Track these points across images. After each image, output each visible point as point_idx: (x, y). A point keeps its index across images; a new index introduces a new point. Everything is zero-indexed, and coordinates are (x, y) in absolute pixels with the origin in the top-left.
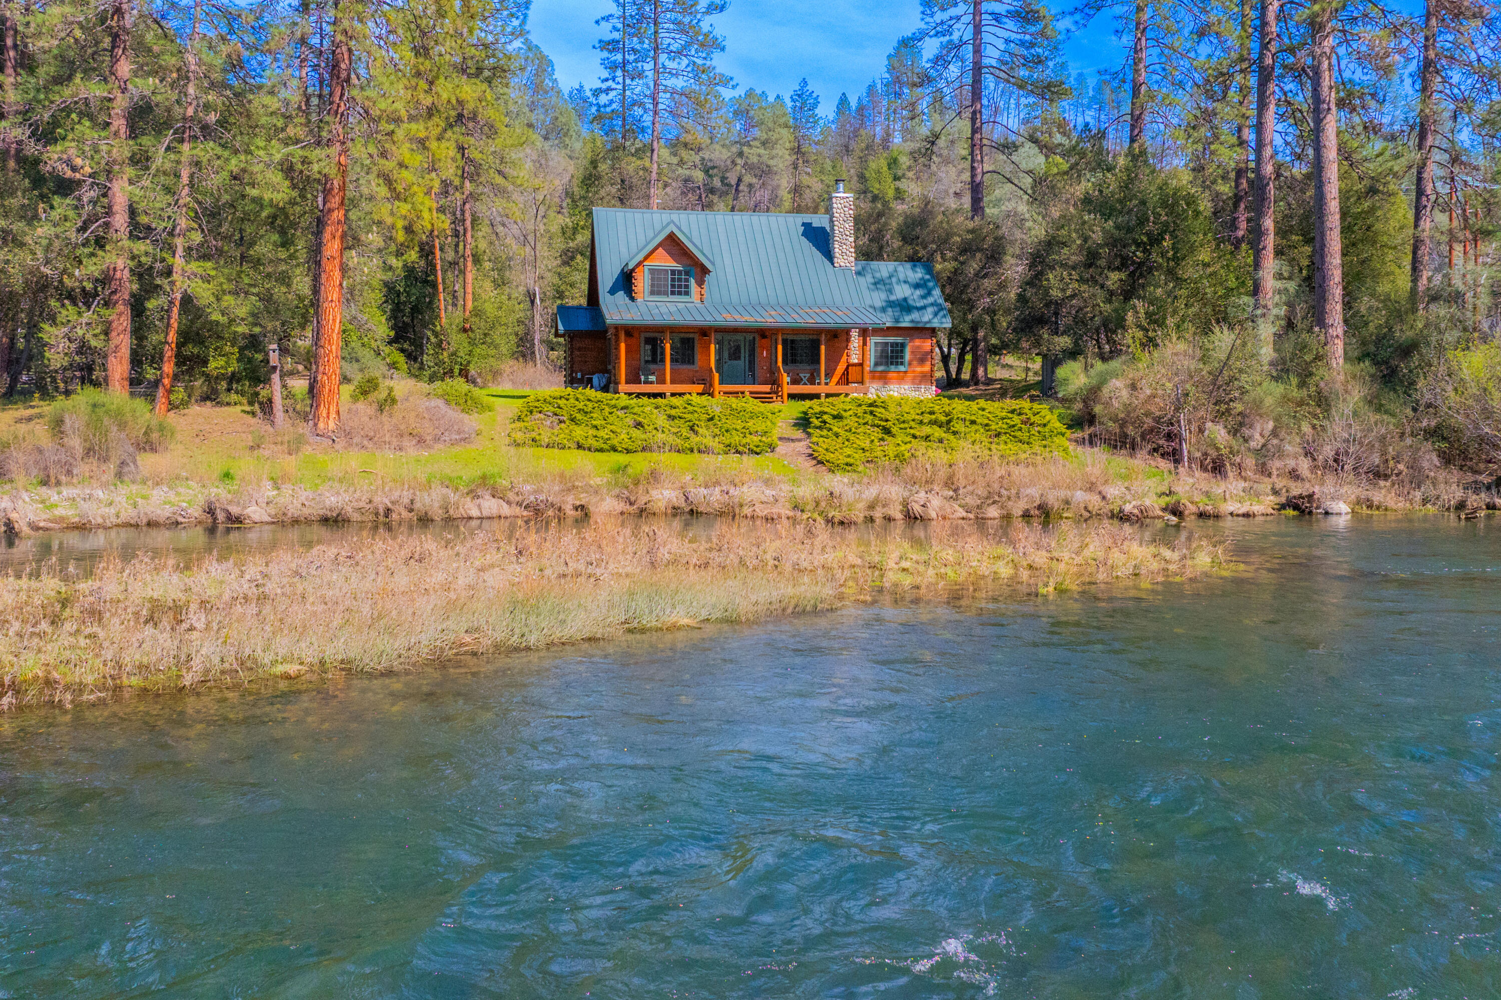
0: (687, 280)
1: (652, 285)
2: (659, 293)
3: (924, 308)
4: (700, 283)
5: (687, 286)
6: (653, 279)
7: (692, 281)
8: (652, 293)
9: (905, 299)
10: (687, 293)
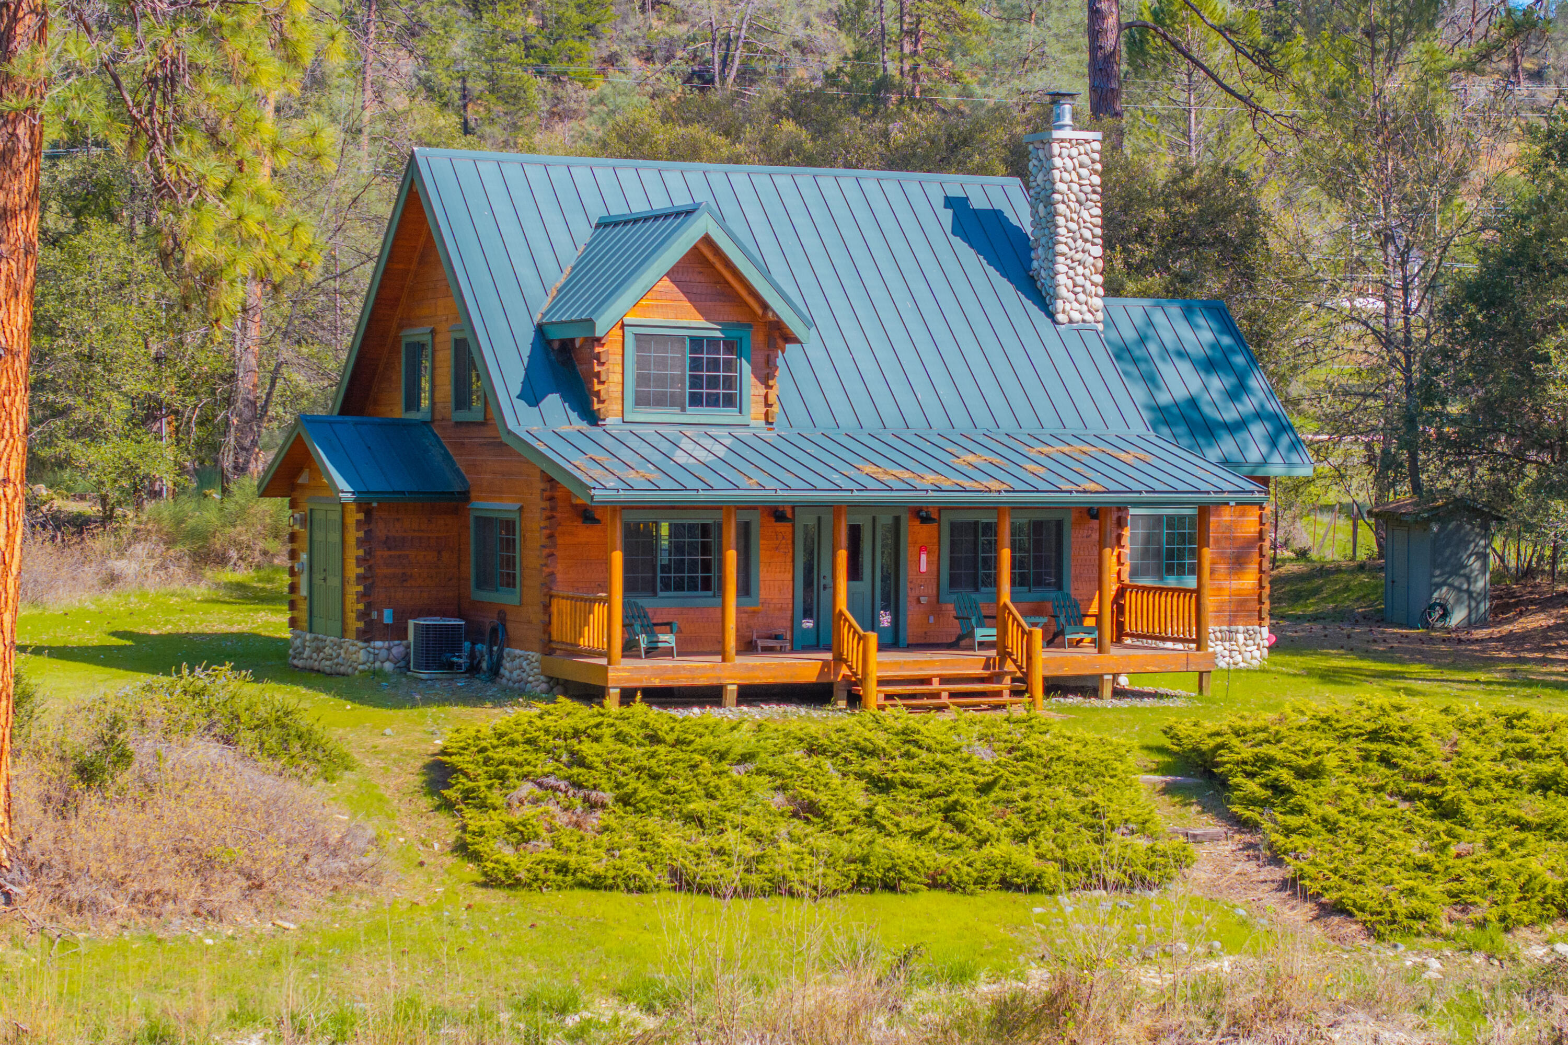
0: (729, 365)
1: (642, 380)
2: (660, 401)
3: (1240, 425)
4: (766, 376)
5: (729, 382)
6: (641, 363)
7: (746, 367)
8: (642, 400)
9: (1193, 402)
10: (730, 401)
